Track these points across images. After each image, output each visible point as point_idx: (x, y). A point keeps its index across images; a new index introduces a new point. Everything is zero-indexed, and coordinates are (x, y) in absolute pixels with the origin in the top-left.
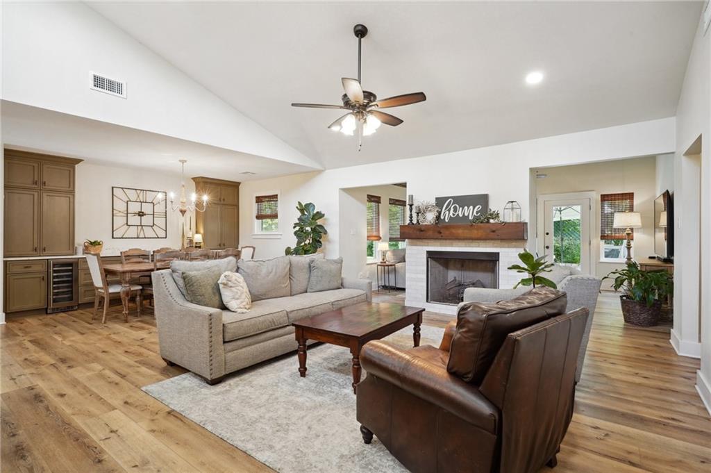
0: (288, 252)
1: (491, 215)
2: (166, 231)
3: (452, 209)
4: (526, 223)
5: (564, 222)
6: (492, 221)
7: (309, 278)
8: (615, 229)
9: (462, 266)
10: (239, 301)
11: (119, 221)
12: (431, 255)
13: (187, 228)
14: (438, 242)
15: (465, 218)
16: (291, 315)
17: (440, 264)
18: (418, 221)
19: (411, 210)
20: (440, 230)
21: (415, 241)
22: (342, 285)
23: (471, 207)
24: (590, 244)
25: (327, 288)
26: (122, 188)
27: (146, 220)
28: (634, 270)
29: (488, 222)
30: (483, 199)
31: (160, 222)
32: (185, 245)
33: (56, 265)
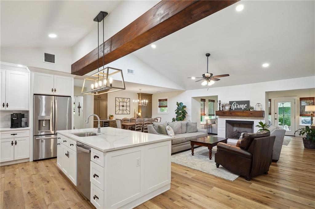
0: (174, 120)
1: (251, 108)
2: (130, 112)
3: (236, 106)
4: (264, 111)
5: (284, 108)
6: (251, 110)
7: (187, 128)
8: (306, 112)
9: (240, 126)
10: (172, 134)
11: (117, 108)
12: (227, 121)
13: (136, 111)
14: (230, 117)
15: (241, 109)
16: (186, 139)
17: (231, 125)
18: (222, 109)
19: (220, 105)
20: (231, 113)
21: (221, 117)
22: (197, 131)
23: (243, 105)
24: (295, 118)
25: (193, 132)
26: (118, 98)
27: (125, 108)
28: (308, 128)
29: (250, 110)
30: (248, 102)
31: (128, 108)
32: (135, 117)
33: (104, 123)
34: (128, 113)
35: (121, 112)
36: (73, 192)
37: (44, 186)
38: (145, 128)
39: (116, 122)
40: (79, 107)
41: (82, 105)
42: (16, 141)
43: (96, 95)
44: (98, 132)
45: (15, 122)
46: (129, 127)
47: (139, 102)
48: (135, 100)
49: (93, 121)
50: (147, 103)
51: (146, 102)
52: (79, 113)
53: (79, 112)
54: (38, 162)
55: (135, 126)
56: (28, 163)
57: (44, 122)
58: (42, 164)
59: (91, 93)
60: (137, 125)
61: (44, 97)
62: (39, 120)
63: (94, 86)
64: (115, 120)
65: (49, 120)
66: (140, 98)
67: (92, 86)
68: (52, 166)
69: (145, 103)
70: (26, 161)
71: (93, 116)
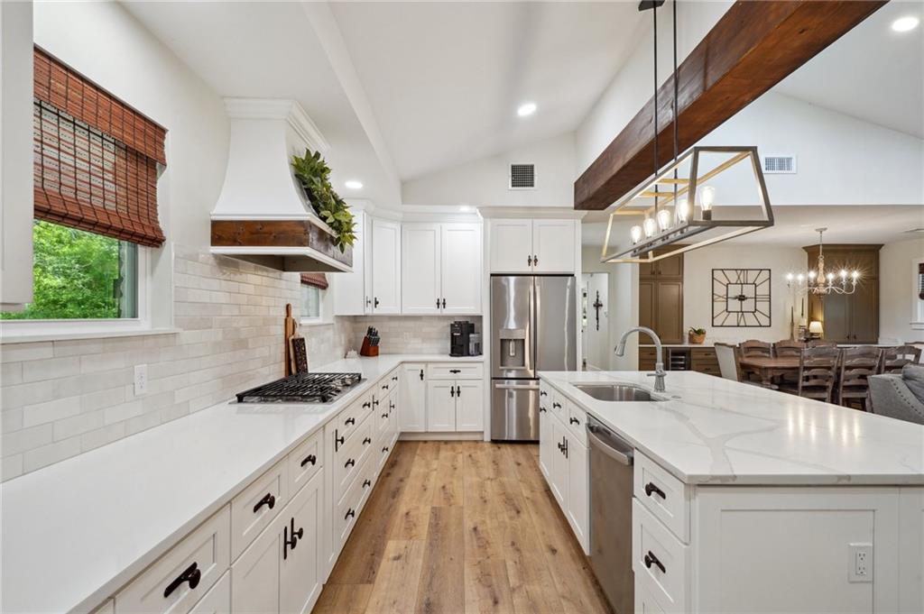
2: (770, 317)
11: (720, 306)
13: (798, 313)
26: (723, 270)
27: (748, 305)
31: (763, 306)
32: (796, 338)
33: (673, 354)
34: (765, 321)
35: (732, 319)
36: (578, 571)
37: (507, 520)
38: (846, 383)
39: (715, 352)
40: (598, 305)
41: (604, 299)
42: (459, 388)
43: (649, 261)
44: (657, 389)
45: (459, 342)
46: (770, 376)
47: (815, 280)
48: (796, 273)
49: (638, 346)
50: (854, 283)
51: (849, 280)
52: (596, 321)
53: (597, 319)
54: (500, 445)
55: (798, 373)
56: (480, 444)
57: (512, 344)
58: (507, 451)
59: (632, 256)
60: (806, 368)
61: (512, 279)
62: (502, 340)
63: (643, 232)
64: (713, 346)
65: (523, 340)
66: (821, 265)
67: (636, 234)
68: (530, 467)
69: (844, 282)
70: (478, 437)
71: (637, 332)
